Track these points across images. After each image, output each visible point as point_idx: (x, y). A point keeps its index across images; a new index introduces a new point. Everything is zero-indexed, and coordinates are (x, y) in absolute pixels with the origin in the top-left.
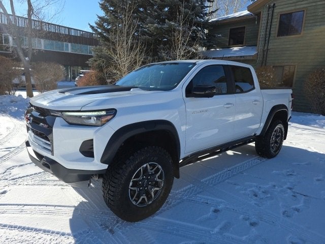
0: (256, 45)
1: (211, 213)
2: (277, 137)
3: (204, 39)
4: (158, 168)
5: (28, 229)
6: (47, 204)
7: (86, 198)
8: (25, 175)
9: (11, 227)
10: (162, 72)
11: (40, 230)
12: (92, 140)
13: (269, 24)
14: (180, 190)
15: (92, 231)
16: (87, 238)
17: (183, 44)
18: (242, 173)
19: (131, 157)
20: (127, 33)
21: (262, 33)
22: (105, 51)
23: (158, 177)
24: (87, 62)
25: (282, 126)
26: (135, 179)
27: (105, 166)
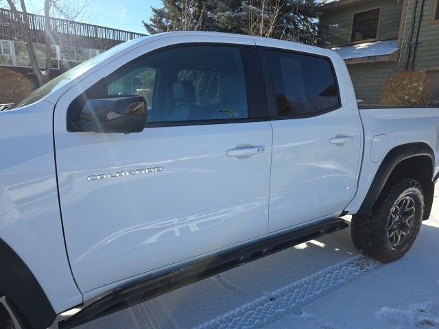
0: (397, 39)
2: (405, 214)
21: (407, 16)
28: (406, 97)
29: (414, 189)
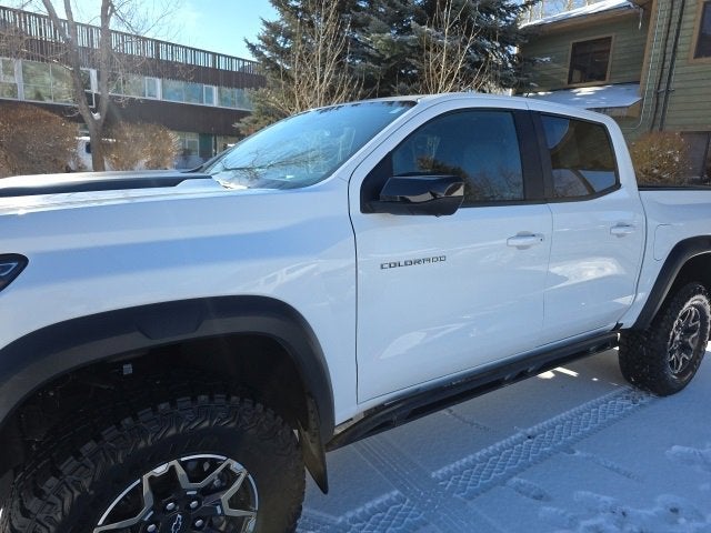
0: (638, 82)
2: (688, 331)
3: (507, 68)
4: (226, 468)
13: (674, 27)
18: (569, 448)
21: (654, 51)
23: (230, 501)
25: (706, 301)
28: (656, 171)
29: (701, 297)
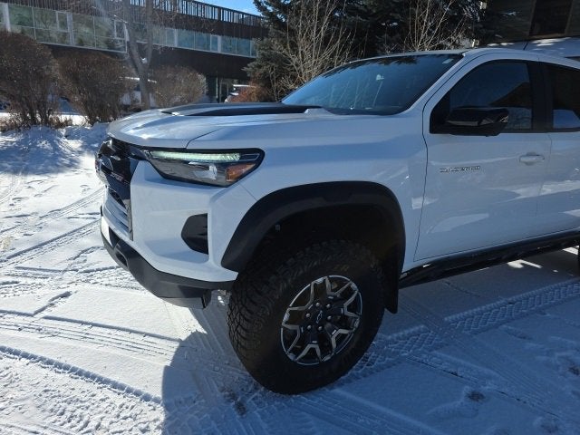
1: (462, 400)
3: (476, 22)
4: (349, 287)
5: (87, 375)
6: (132, 328)
7: (204, 327)
8: (108, 267)
9: (59, 365)
10: (379, 77)
11: (107, 382)
12: (206, 215)
14: (395, 335)
15: (203, 401)
16: (190, 416)
17: (429, 33)
18: (541, 312)
19: (290, 261)
20: (320, 10)
22: (277, 48)
23: (349, 307)
24: (245, 69)
26: (296, 308)
27: (232, 276)
